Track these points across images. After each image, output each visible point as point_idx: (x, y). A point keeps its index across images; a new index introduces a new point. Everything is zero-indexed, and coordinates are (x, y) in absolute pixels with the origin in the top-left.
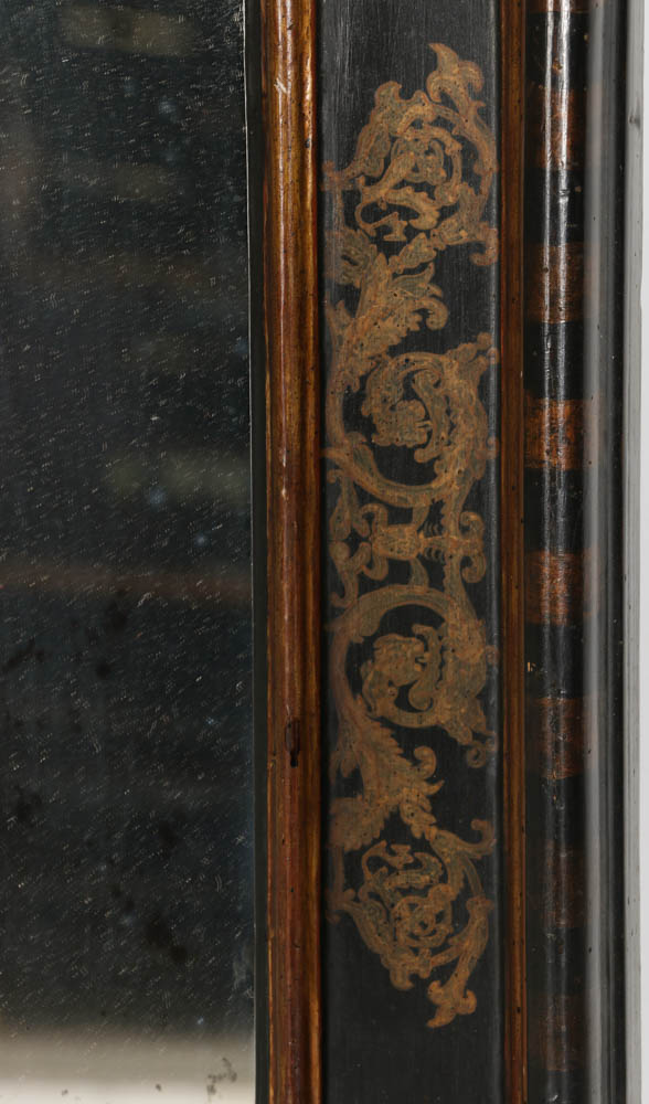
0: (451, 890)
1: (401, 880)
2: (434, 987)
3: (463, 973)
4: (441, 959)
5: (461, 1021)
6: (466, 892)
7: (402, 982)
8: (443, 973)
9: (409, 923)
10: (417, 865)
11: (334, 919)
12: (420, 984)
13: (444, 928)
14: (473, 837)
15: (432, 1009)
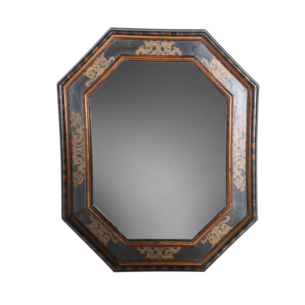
0: (242, 181)
1: (238, 180)
2: (241, 189)
3: (243, 188)
4: (241, 186)
5: (243, 191)
6: (244, 181)
7: (238, 188)
8: (242, 187)
9: (239, 184)
10: (239, 179)
11: (233, 183)
12: (240, 188)
13: (242, 184)
14: (244, 177)
15: (241, 190)
